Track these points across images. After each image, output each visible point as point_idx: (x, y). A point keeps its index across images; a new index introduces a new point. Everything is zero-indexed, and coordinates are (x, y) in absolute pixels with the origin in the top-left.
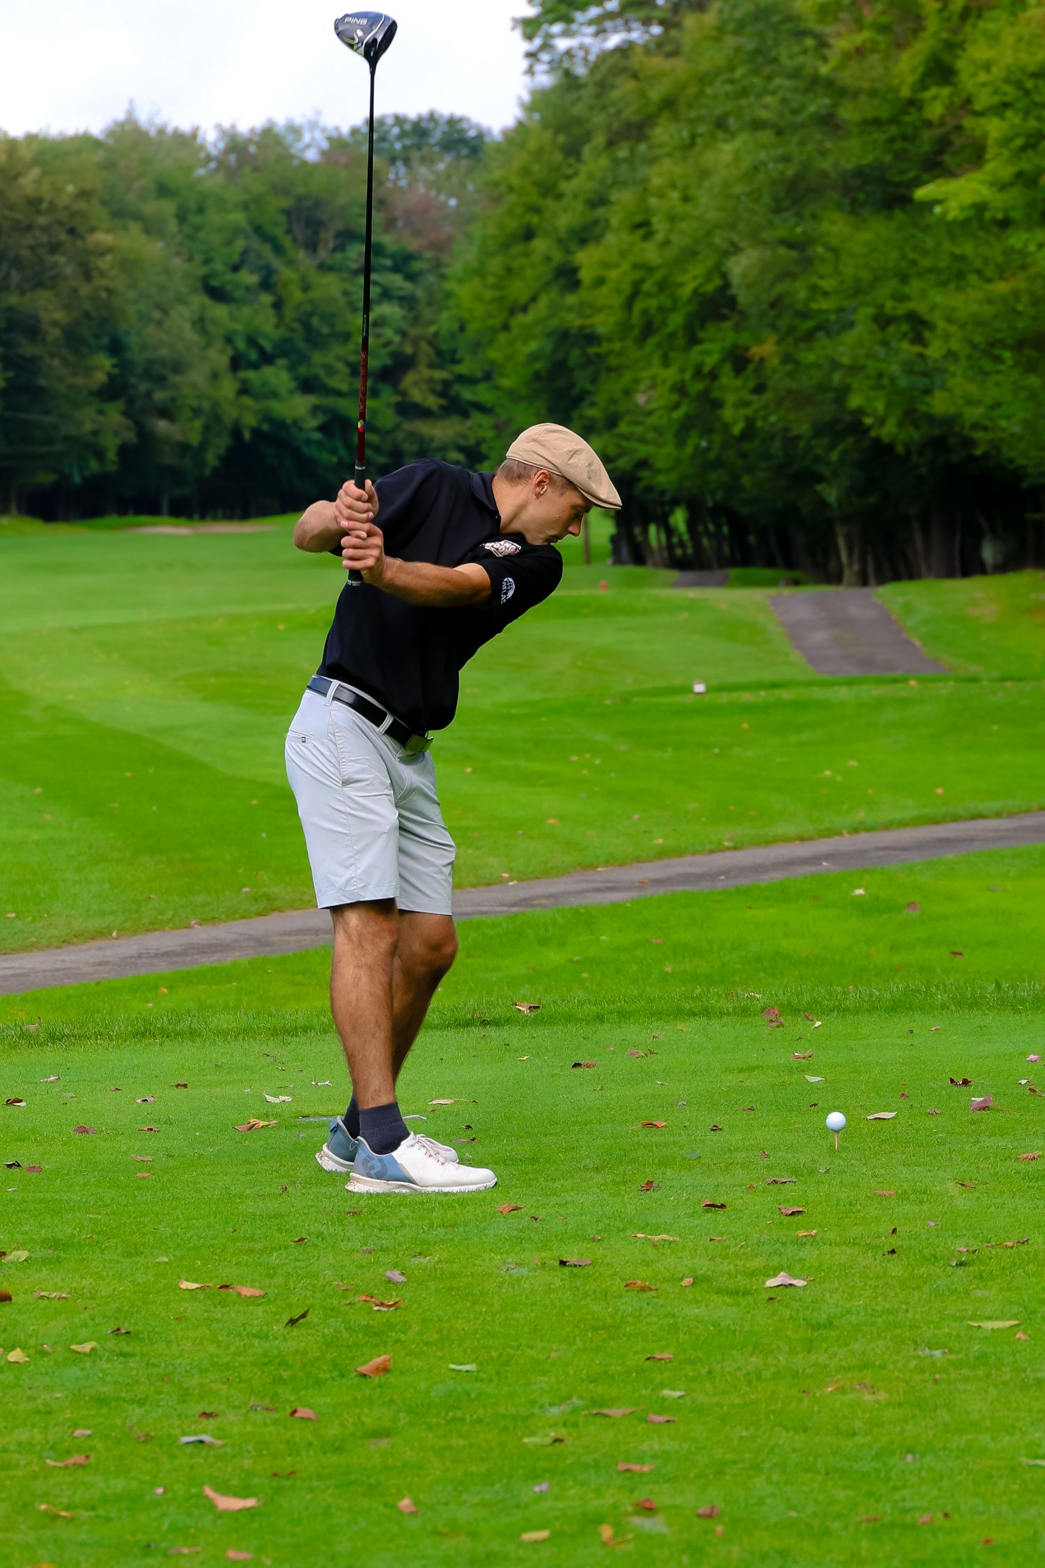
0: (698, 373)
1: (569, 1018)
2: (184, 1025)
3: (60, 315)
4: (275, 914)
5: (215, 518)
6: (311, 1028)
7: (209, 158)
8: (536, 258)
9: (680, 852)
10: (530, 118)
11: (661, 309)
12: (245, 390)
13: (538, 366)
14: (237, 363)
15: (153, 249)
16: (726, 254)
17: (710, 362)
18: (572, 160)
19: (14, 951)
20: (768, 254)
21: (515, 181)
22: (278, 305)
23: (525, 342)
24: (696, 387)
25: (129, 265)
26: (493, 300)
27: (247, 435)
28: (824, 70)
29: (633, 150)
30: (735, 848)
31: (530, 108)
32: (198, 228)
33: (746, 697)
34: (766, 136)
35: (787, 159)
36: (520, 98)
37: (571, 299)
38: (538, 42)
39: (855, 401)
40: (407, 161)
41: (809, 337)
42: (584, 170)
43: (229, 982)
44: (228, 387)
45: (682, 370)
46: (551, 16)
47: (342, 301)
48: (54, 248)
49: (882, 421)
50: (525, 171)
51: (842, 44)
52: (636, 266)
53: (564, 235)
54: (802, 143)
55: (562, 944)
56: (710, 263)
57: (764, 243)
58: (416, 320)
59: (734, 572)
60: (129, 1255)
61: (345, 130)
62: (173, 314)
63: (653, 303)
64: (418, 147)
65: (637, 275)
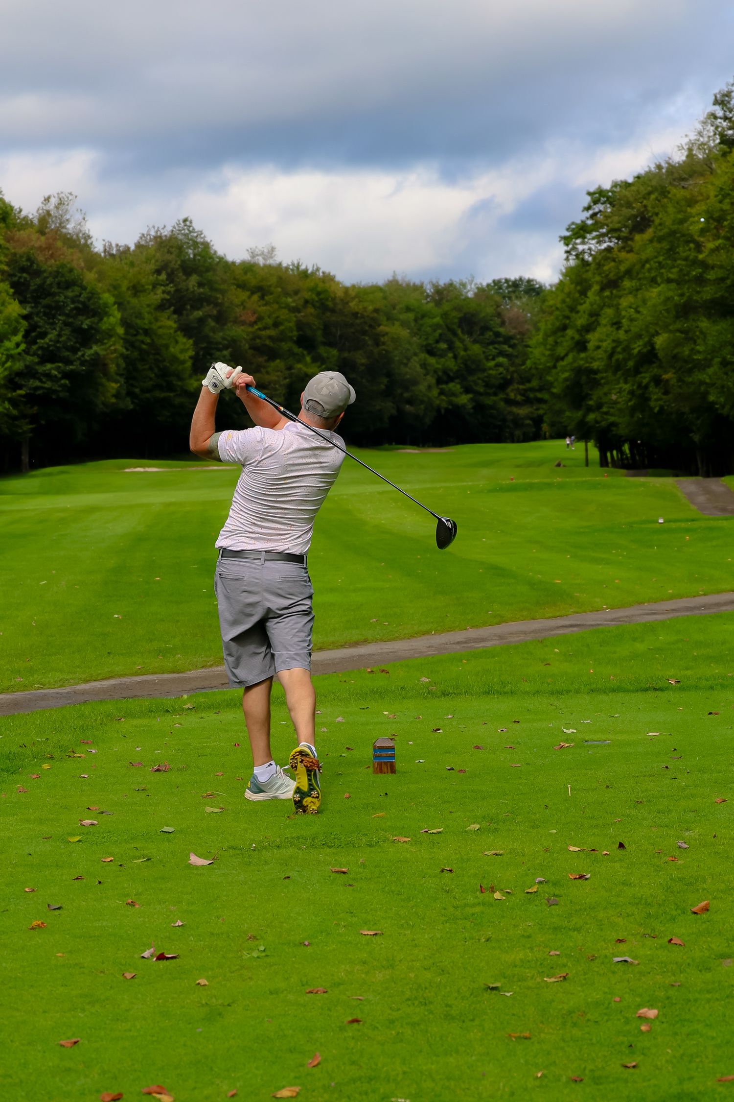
0: (640, 386)
1: (696, 688)
2: (508, 688)
3: (364, 361)
4: (504, 624)
5: (429, 447)
6: (570, 691)
7: (428, 296)
8: (567, 338)
9: (681, 597)
10: (565, 279)
11: (624, 359)
12: (442, 393)
13: (568, 383)
14: (439, 381)
15: (405, 333)
16: (653, 336)
17: (645, 381)
18: (583, 297)
19: (389, 640)
20: (671, 335)
21: (559, 306)
22: (455, 357)
23: (563, 373)
24: (639, 392)
25: (396, 340)
26: (549, 355)
27: (443, 411)
28: (701, 257)
29: (611, 293)
30: (704, 595)
31: (565, 275)
32: (422, 325)
33: (683, 525)
34: (673, 286)
35: (682, 295)
36: (561, 270)
37: (583, 355)
38: (570, 246)
39: (711, 398)
40: (510, 298)
41: (690, 371)
42: (588, 301)
43: (493, 657)
44: (435, 392)
45: (633, 385)
46: (576, 236)
47: (482, 356)
48: (364, 333)
49: (723, 407)
50: (563, 301)
51: (711, 245)
52: (614, 341)
53: (579, 328)
54: (688, 289)
55: (642, 641)
56: (646, 339)
57: (671, 331)
58: (512, 364)
59: (650, 471)
60: (533, 827)
61: (485, 284)
62: (412, 360)
63: (621, 357)
64: (514, 292)
65: (614, 345)
